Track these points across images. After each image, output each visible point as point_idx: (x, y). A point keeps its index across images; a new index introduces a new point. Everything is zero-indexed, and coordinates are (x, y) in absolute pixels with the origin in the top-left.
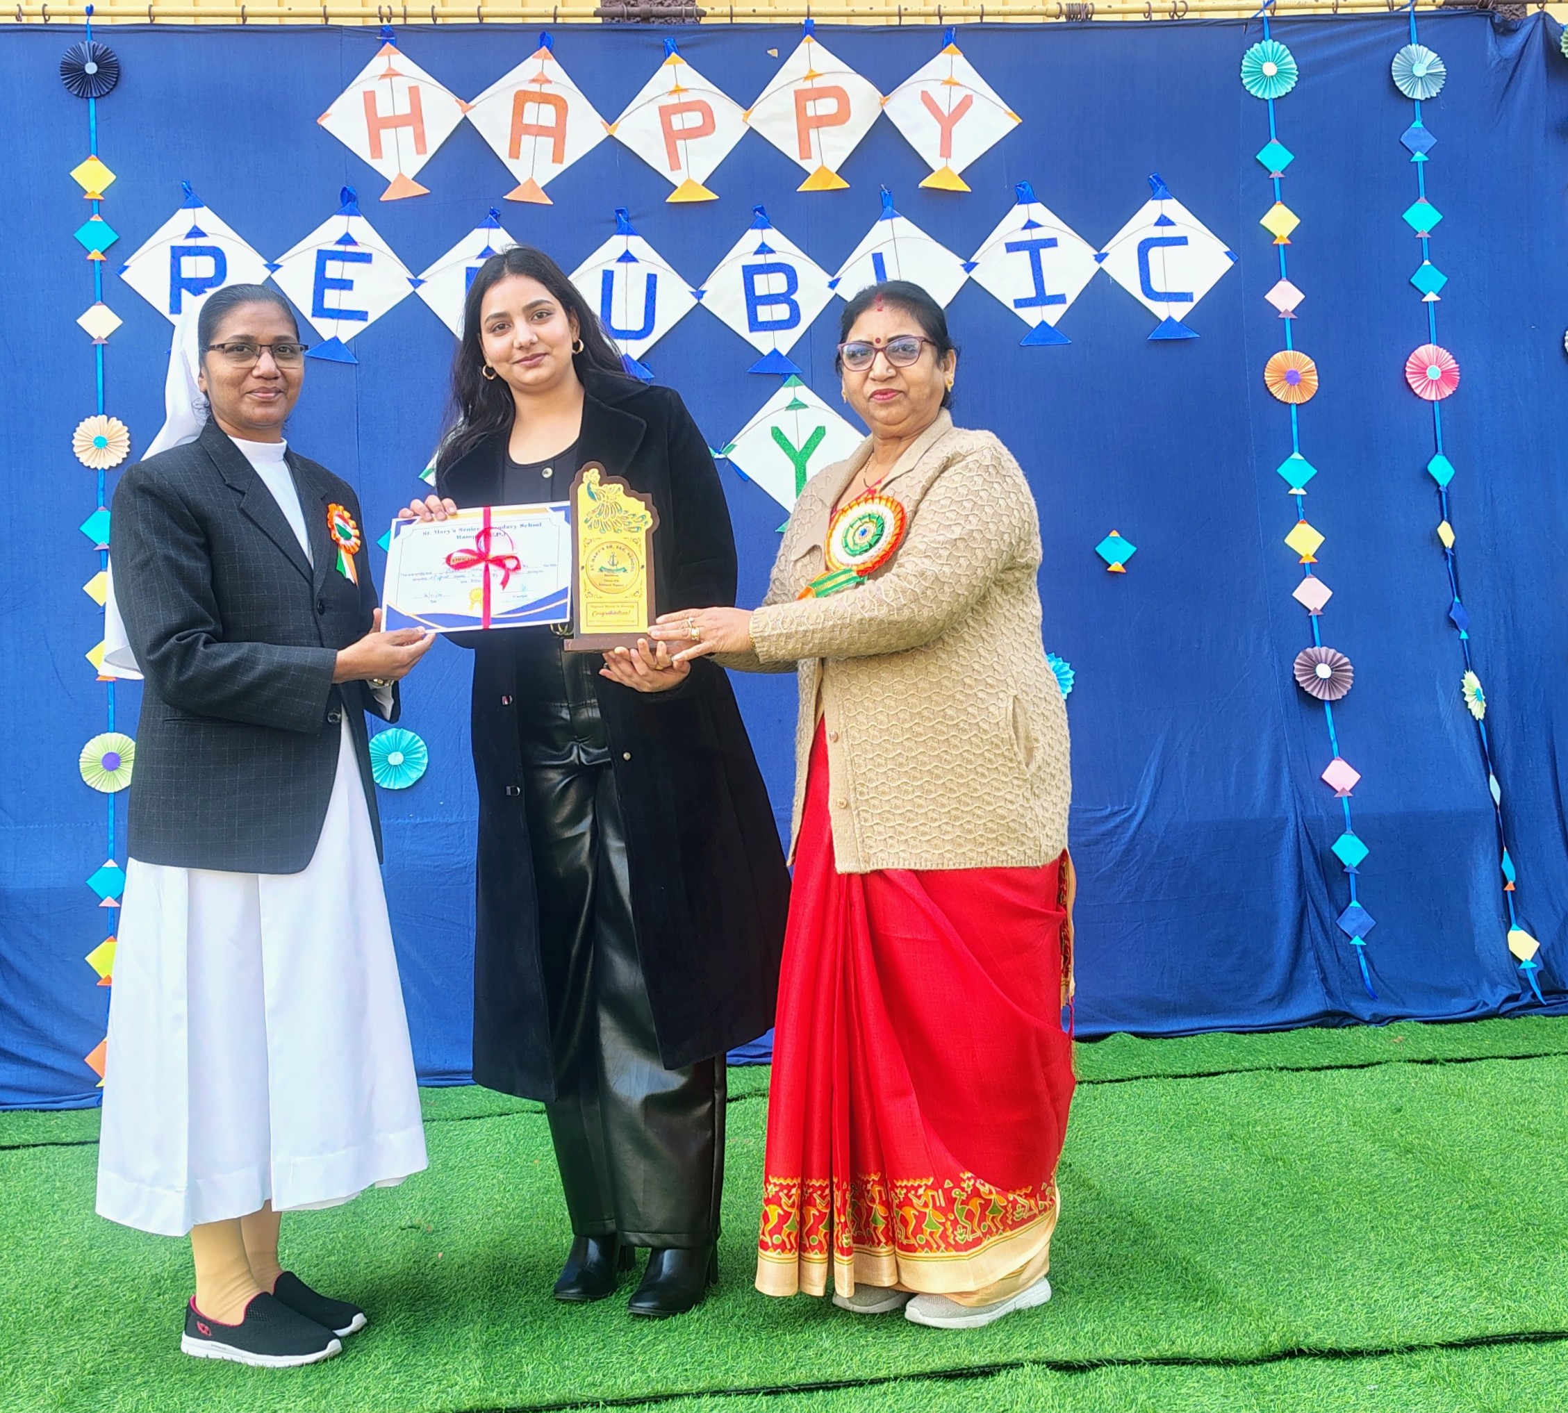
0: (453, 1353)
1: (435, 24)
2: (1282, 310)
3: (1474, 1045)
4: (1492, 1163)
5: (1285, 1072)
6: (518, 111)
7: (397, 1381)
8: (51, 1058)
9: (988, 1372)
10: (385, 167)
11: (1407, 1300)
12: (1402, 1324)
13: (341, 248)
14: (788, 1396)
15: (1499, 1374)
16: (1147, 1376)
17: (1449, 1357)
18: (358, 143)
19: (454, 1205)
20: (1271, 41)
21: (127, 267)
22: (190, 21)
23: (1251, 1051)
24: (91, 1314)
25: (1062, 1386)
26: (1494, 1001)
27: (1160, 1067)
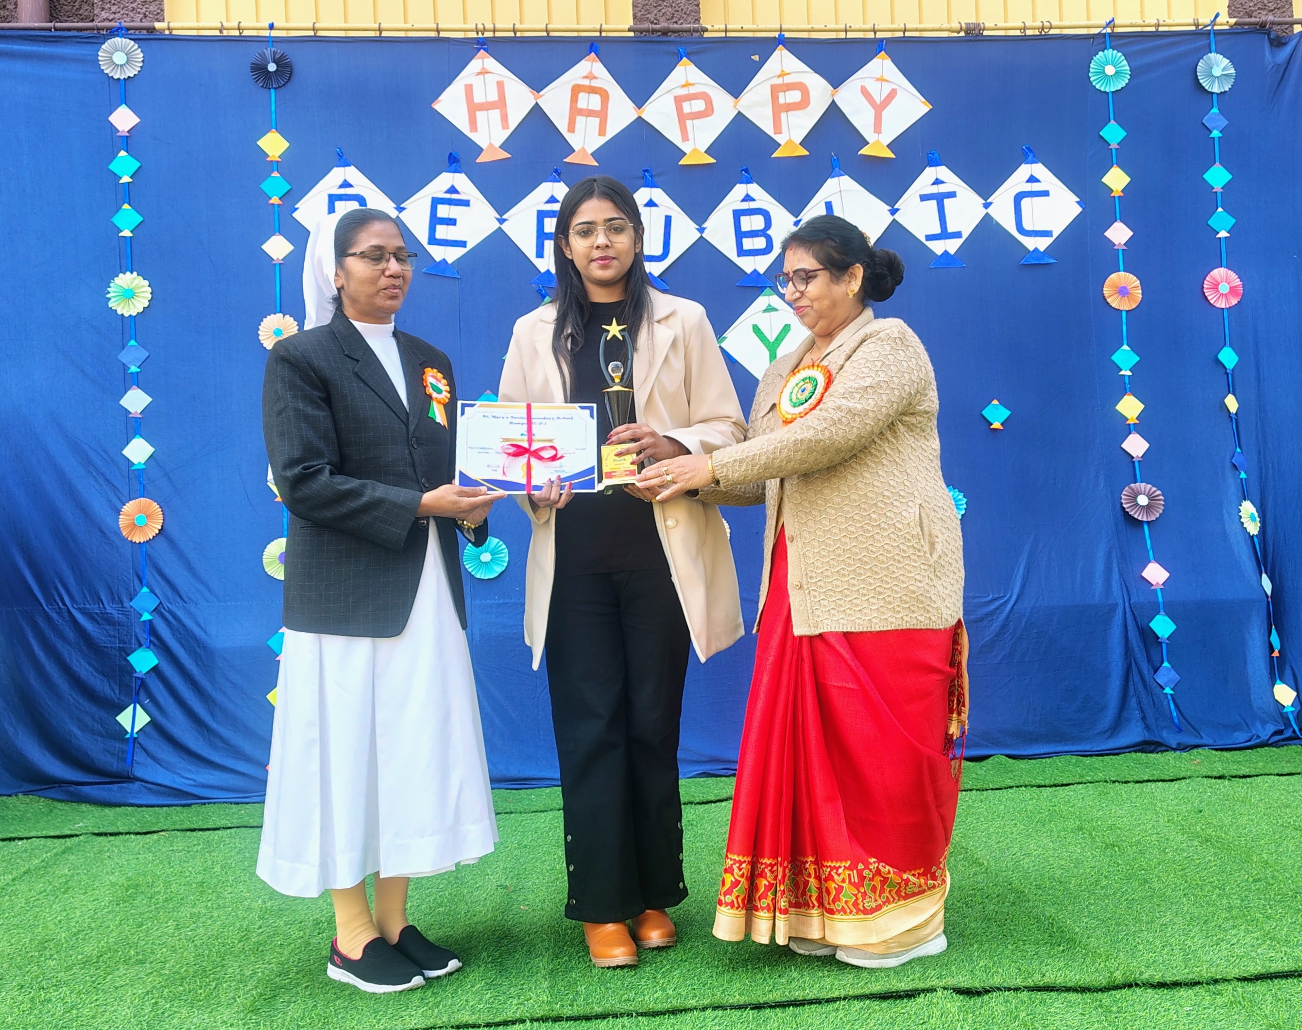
0: (528, 977)
1: (515, 37)
2: (1117, 243)
3: (1251, 765)
4: (1268, 850)
5: (1117, 784)
6: (574, 99)
7: (489, 995)
8: (242, 767)
9: (910, 995)
10: (480, 138)
11: (1212, 946)
12: (1209, 963)
13: (448, 196)
14: (768, 1011)
15: (1280, 1000)
16: (1026, 999)
17: (1243, 987)
18: (460, 121)
19: (527, 873)
20: (1111, 50)
21: (297, 209)
22: (342, 34)
23: (1091, 768)
24: (270, 946)
25: (964, 1005)
26: (1265, 734)
27: (1027, 780)
